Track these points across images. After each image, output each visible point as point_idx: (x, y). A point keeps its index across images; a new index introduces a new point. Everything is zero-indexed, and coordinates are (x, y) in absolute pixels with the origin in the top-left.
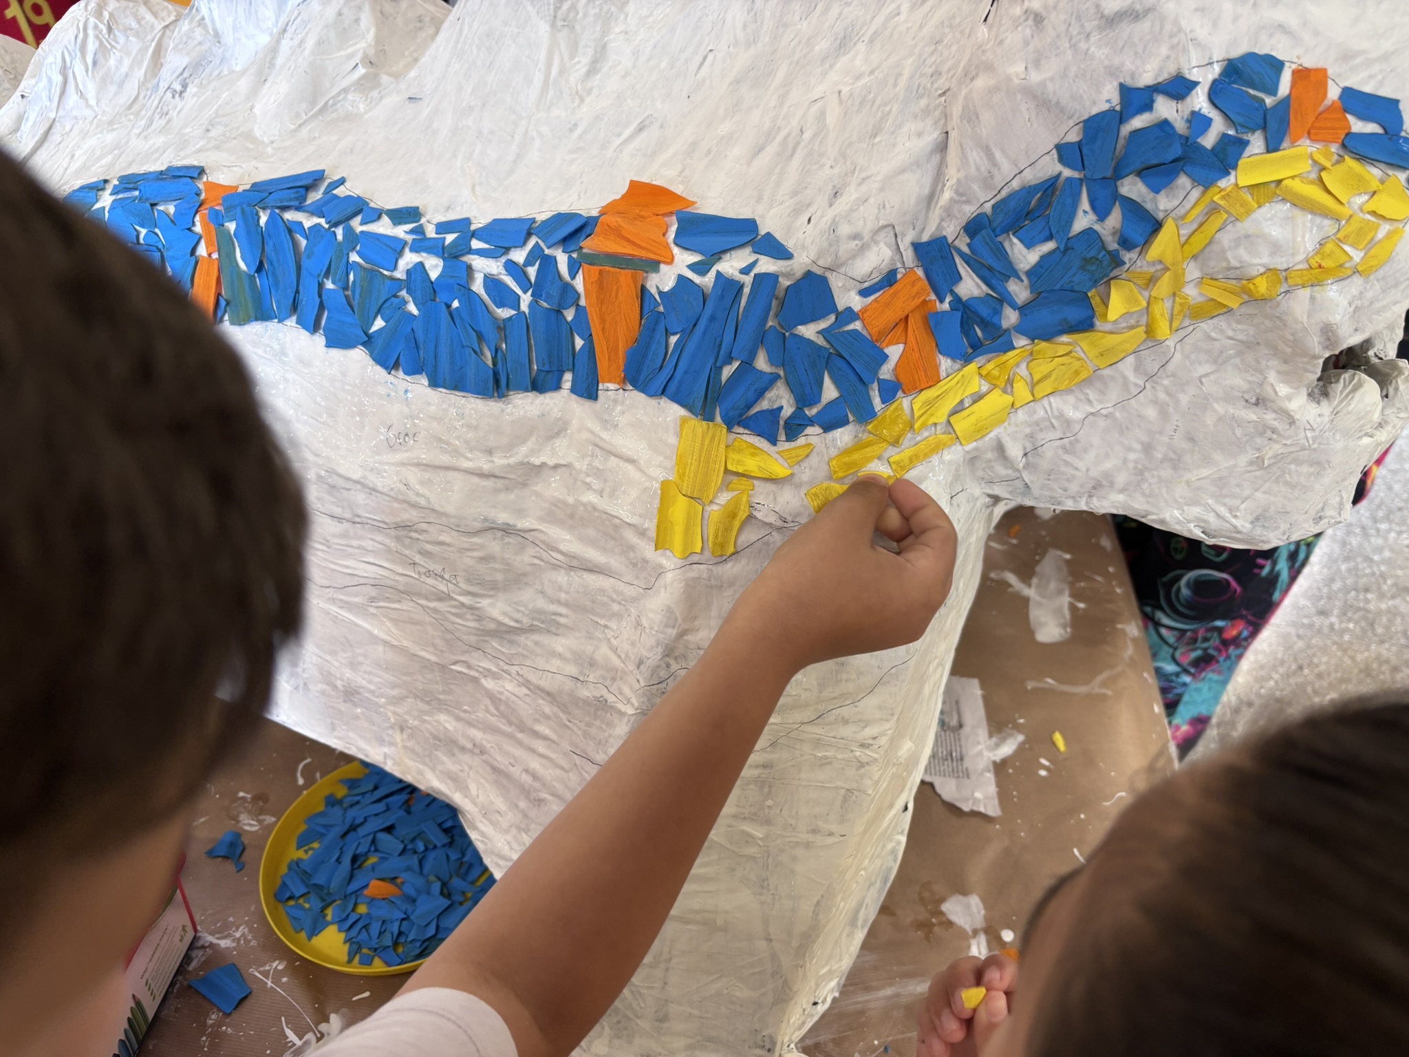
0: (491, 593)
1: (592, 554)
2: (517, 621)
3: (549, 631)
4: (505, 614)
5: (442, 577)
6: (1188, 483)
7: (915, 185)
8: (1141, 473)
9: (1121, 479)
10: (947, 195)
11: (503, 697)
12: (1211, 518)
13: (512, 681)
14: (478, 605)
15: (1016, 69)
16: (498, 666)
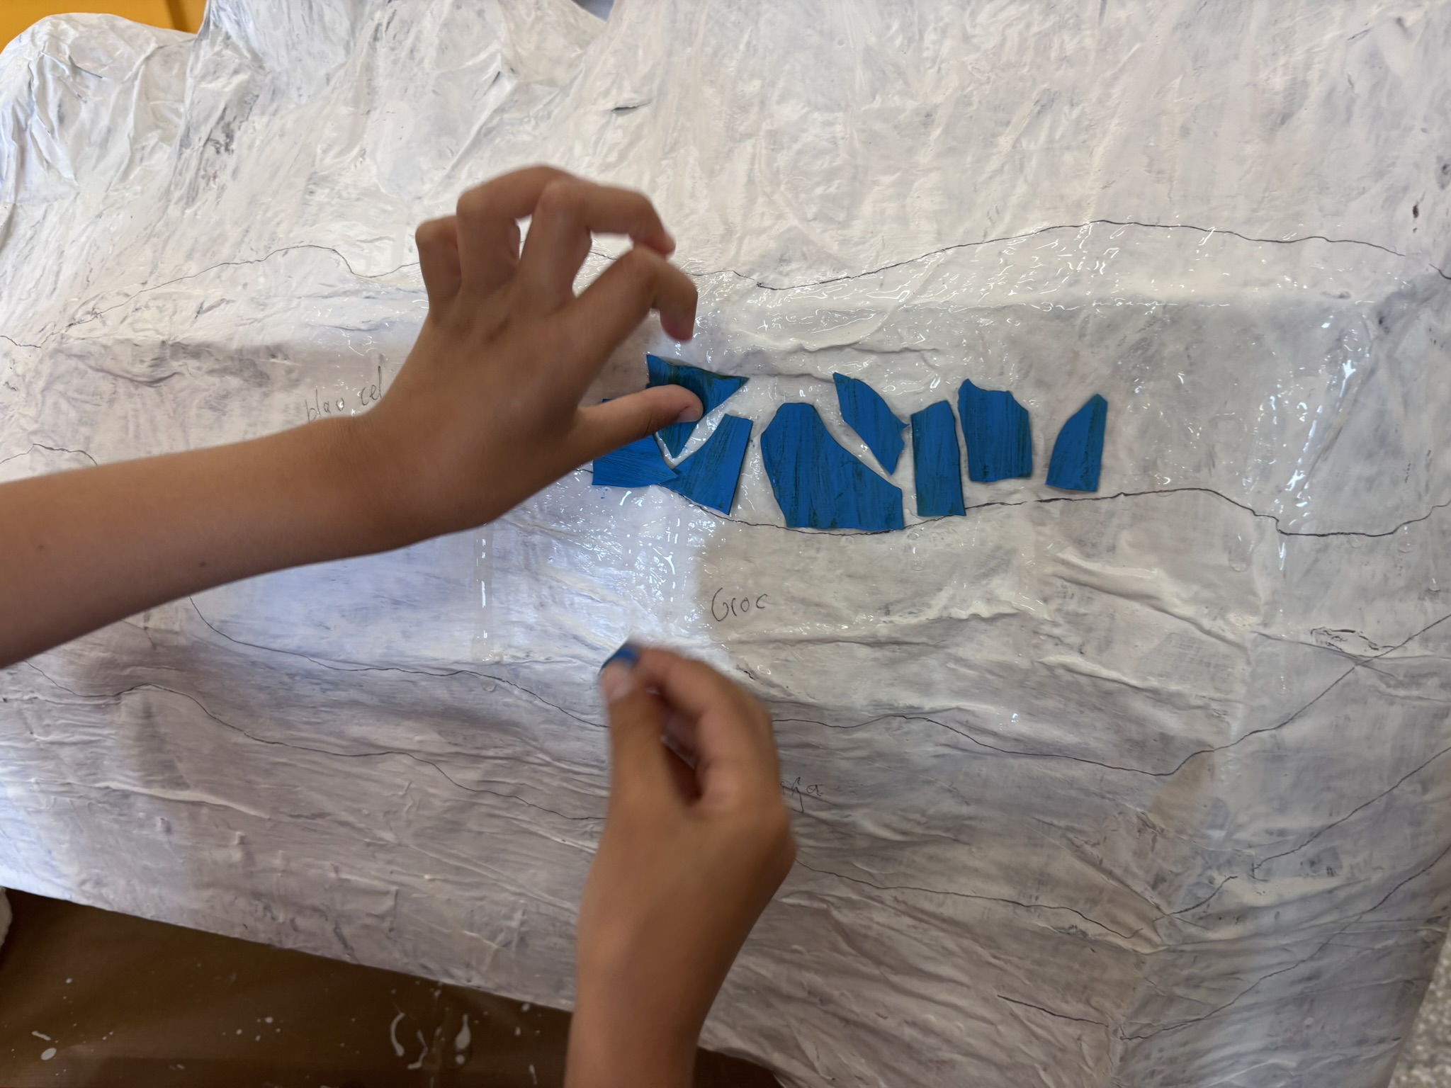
0: (868, 801)
1: (1051, 732)
2: (904, 833)
3: (956, 841)
4: (887, 826)
5: (796, 791)
11: (871, 933)
13: (885, 910)
14: (846, 820)
16: (861, 893)
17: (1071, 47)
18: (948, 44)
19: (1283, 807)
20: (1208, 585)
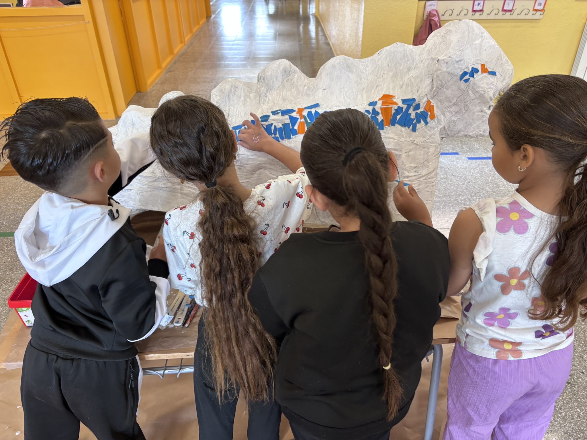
6: (473, 128)
7: (429, 88)
8: (465, 127)
9: (463, 129)
10: (434, 88)
12: (477, 133)
15: (445, 69)
17: (379, 80)
18: (365, 81)
19: (411, 163)
20: (399, 136)
